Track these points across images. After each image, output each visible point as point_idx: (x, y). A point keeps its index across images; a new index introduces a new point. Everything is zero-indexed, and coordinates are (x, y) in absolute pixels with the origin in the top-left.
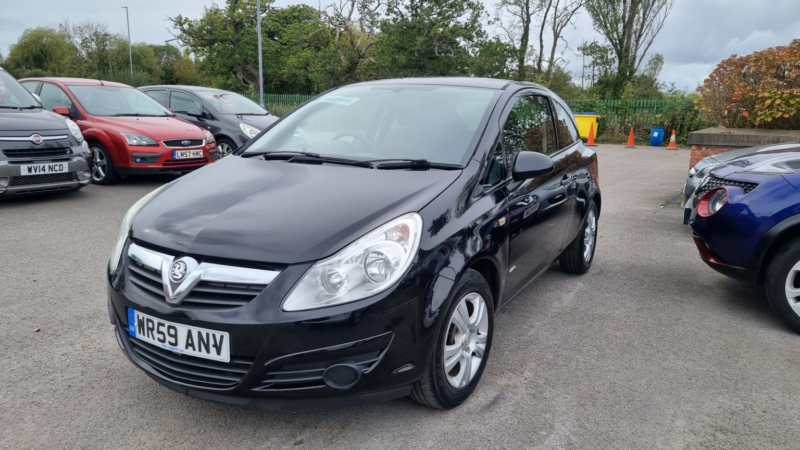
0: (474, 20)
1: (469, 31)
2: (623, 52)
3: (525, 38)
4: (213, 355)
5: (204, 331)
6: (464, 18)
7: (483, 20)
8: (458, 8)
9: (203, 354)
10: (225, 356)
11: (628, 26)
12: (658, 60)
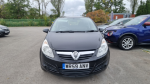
0: (28, 4)
1: (27, 6)
2: (58, 11)
3: (39, 8)
4: (86, 68)
5: (84, 64)
6: (26, 3)
7: (30, 4)
8: (24, 1)
9: (84, 68)
10: (88, 67)
11: (58, 6)
12: (64, 12)
